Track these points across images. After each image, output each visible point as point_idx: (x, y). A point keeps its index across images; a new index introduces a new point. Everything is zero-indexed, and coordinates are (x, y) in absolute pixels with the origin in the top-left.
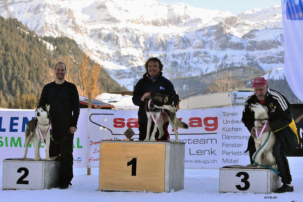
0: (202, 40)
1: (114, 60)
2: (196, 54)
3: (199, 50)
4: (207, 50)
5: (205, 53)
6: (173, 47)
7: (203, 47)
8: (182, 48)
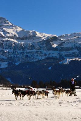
0: (40, 46)
1: (0, 54)
2: (37, 52)
3: (38, 50)
4: (42, 50)
5: (41, 52)
6: (27, 49)
7: (40, 49)
8: (30, 50)
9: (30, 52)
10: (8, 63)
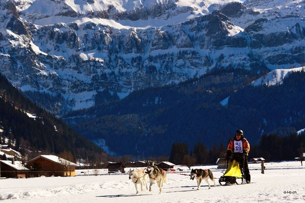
0: (189, 36)
1: (70, 68)
2: (181, 55)
3: (185, 49)
4: (197, 49)
5: (194, 53)
6: (151, 47)
7: (191, 46)
8: (162, 48)
9: (160, 57)
10: (94, 93)
